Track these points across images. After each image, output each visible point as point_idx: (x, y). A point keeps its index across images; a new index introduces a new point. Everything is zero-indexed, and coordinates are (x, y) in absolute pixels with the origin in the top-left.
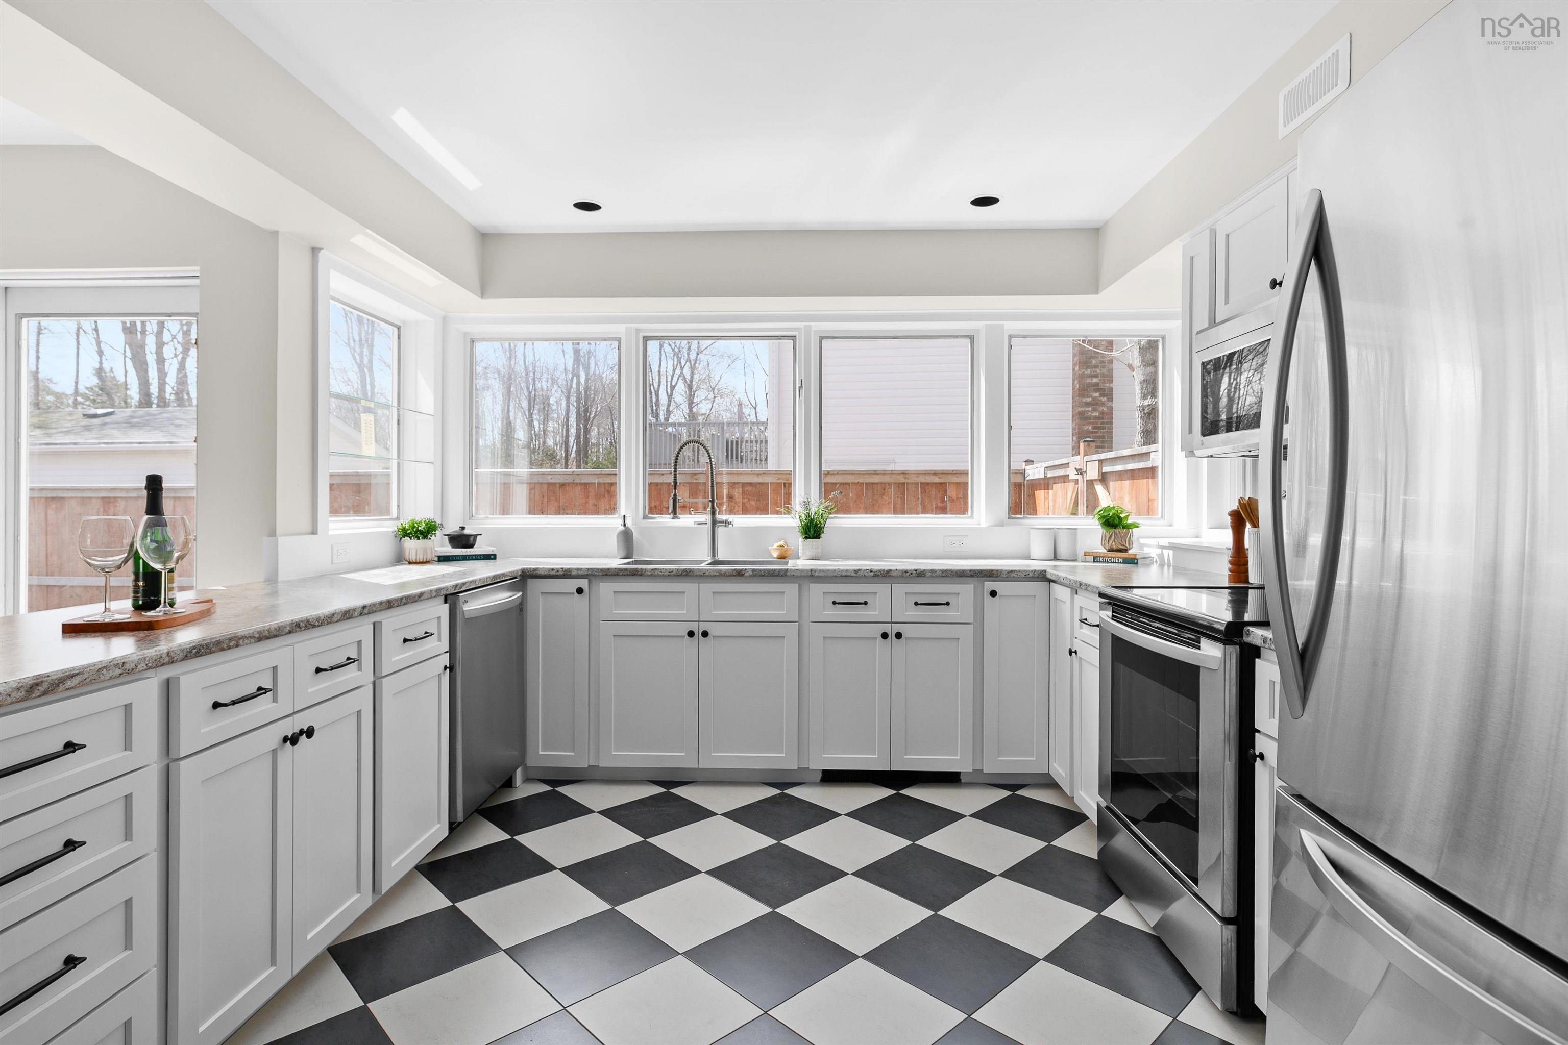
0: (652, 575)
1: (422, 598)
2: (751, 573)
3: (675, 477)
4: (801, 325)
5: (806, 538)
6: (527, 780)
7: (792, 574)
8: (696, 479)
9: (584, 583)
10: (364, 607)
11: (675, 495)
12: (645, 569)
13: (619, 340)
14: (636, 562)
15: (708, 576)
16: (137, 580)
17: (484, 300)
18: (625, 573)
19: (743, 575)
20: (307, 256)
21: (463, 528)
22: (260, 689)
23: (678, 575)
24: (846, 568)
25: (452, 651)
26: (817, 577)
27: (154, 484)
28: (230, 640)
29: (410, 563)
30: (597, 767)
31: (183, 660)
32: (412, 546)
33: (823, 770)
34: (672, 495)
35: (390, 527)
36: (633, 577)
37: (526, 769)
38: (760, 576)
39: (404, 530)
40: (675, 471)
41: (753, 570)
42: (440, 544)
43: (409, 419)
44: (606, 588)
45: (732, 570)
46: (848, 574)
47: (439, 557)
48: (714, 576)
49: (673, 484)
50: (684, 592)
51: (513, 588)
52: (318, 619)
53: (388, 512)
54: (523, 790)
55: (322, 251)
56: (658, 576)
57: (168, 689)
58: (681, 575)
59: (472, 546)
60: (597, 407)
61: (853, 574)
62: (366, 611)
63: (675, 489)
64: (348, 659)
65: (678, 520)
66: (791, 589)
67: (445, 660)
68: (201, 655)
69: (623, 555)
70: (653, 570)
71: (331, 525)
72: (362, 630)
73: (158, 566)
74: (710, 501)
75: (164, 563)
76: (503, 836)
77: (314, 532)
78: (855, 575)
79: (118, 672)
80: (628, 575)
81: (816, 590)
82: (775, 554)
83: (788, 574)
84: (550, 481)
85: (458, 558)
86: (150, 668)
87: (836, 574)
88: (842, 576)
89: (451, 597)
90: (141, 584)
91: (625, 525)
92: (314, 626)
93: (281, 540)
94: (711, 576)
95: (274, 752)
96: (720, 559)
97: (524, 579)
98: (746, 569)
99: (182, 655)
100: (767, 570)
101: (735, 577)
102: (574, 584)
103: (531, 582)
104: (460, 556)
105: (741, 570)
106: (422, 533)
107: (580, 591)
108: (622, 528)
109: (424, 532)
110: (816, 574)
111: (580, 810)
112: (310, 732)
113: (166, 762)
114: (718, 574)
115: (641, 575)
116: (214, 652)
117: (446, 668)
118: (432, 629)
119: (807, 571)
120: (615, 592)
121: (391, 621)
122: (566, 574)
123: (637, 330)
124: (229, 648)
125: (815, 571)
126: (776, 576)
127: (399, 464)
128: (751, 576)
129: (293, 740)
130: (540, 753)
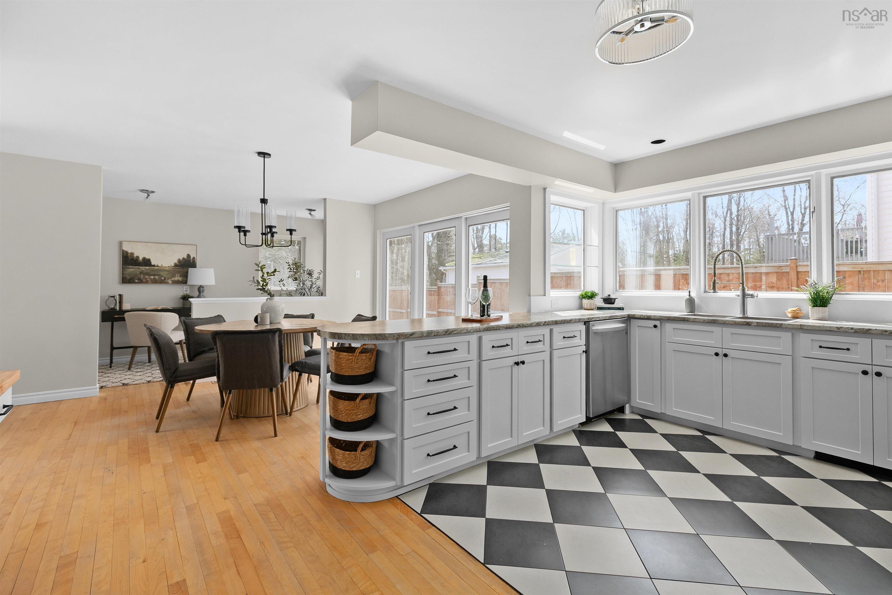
0: (693, 321)
1: (571, 322)
2: (756, 324)
3: (715, 271)
4: (813, 172)
5: (814, 306)
6: (632, 412)
7: (786, 326)
8: (781, 270)
9: (657, 323)
10: (545, 322)
11: (715, 280)
12: (690, 318)
13: (690, 200)
14: (695, 315)
15: (727, 324)
16: (481, 308)
17: (616, 194)
18: (679, 319)
19: (750, 325)
20: (542, 191)
21: (609, 295)
22: (507, 344)
23: (709, 322)
24: (830, 326)
25: (587, 344)
26: (806, 329)
27: (485, 278)
28: (497, 327)
29: (585, 309)
30: (665, 414)
31: (483, 331)
32: (585, 302)
33: (816, 451)
34: (713, 280)
35: (578, 293)
36: (683, 322)
37: (631, 407)
38: (762, 326)
39: (582, 295)
40: (715, 267)
41: (757, 323)
42: (598, 301)
43: (588, 248)
44: (669, 327)
45: (743, 322)
46: (831, 329)
47: (598, 307)
48: (731, 324)
49: (713, 274)
50: (713, 332)
51: (623, 322)
52: (527, 324)
53: (580, 288)
54: (628, 415)
55: (547, 189)
56: (697, 322)
57: (480, 339)
58: (711, 322)
59: (613, 303)
60: (746, 226)
61: (835, 330)
62: (546, 324)
63: (715, 277)
64: (539, 340)
65: (717, 294)
66: (787, 336)
67: (584, 348)
68: (488, 330)
69: (689, 311)
70: (694, 319)
71: (551, 293)
72: (546, 331)
73: (484, 304)
74: (741, 283)
75: (486, 303)
76: (612, 430)
77: (545, 295)
78: (837, 330)
79: (466, 331)
80: (680, 320)
81: (804, 339)
82: (790, 315)
83: (783, 326)
84: (683, 273)
85: (606, 308)
86: (474, 332)
87: (821, 329)
88: (826, 330)
89: (587, 323)
90: (482, 309)
91: (690, 296)
92: (525, 327)
93: (532, 297)
94: (729, 324)
95: (512, 366)
96: (749, 316)
97: (630, 318)
98: (752, 322)
99: (483, 329)
100: (768, 323)
101: (745, 326)
102: (652, 323)
103: (632, 320)
104: (607, 308)
105: (749, 322)
106: (589, 297)
107: (655, 326)
108: (688, 297)
109: (591, 296)
110: (805, 328)
111: (651, 430)
112: (523, 363)
113: (479, 361)
114: (733, 323)
115: (687, 321)
116: (492, 330)
117: (584, 351)
118: (577, 334)
119: (798, 325)
120: (674, 329)
121: (557, 329)
122: (649, 318)
123: (699, 193)
124: (497, 329)
125: (804, 326)
126: (774, 327)
127: (584, 268)
128: (756, 326)
129: (517, 364)
130: (638, 401)
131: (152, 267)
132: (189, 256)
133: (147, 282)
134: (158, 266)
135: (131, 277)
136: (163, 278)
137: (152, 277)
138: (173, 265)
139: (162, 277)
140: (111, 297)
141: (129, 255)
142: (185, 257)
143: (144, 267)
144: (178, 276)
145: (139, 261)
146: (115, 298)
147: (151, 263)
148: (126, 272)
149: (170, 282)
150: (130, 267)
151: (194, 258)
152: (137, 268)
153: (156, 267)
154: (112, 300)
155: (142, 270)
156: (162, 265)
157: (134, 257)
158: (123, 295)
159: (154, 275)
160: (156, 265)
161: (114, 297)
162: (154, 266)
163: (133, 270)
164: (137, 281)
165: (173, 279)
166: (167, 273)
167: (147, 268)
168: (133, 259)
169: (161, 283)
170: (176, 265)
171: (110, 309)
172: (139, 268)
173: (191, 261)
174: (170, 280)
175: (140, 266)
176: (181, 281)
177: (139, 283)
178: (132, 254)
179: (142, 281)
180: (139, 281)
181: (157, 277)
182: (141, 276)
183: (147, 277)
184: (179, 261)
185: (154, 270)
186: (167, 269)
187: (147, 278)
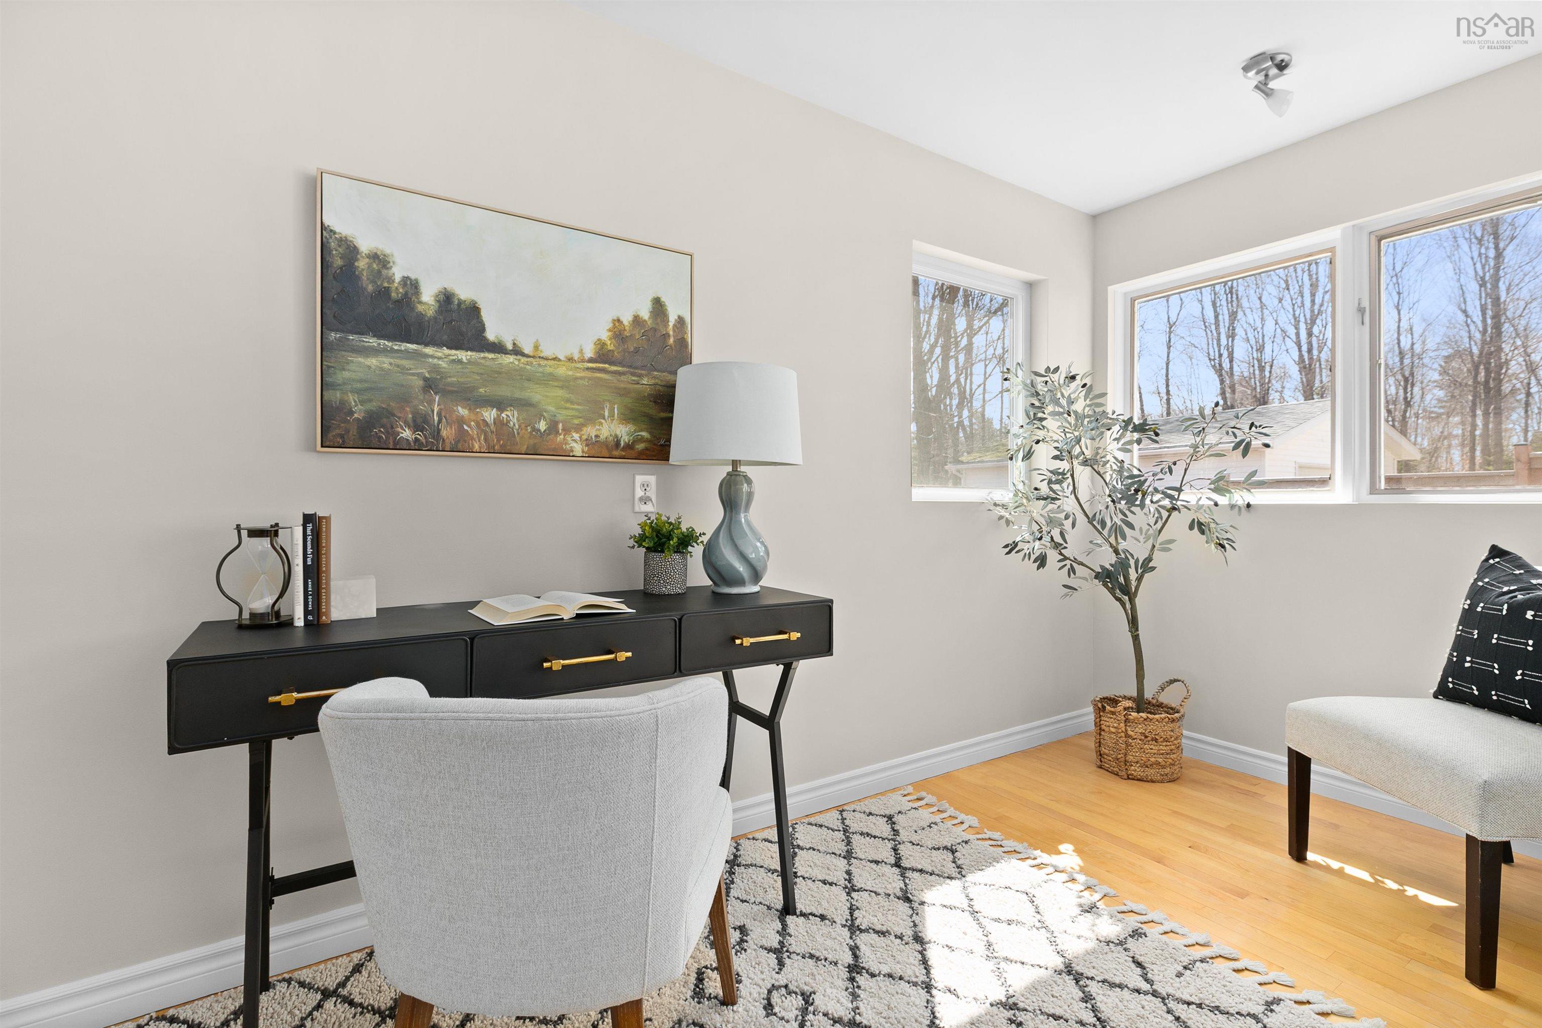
131: (491, 356)
132: (658, 307)
133: (460, 447)
134: (517, 351)
135: (372, 406)
136: (542, 426)
137: (490, 415)
138: (589, 353)
139: (541, 416)
140: (255, 533)
141: (362, 264)
142: (645, 314)
143: (446, 351)
144: (612, 415)
145: (420, 308)
146: (282, 539)
147: (482, 329)
148: (346, 374)
149: (578, 449)
150: (372, 341)
151: (681, 321)
152: (407, 351)
153: (511, 359)
154: (263, 556)
155: (435, 369)
156: (536, 347)
157: (391, 280)
158: (328, 519)
159: (500, 404)
160: (510, 347)
161: (271, 533)
162: (498, 348)
163: (385, 362)
164: (407, 434)
165: (590, 431)
166: (560, 393)
167: (464, 355)
168: (384, 293)
169: (534, 452)
170: (603, 356)
171: (246, 615)
172: (417, 355)
173: (666, 336)
174: (576, 436)
175: (426, 345)
176: (629, 447)
177: (417, 446)
178: (381, 261)
179: (437, 434)
180: (420, 436)
181: (512, 416)
182: (431, 402)
183: (463, 411)
184: (618, 332)
185: (495, 375)
186: (562, 371)
187: (461, 421)
